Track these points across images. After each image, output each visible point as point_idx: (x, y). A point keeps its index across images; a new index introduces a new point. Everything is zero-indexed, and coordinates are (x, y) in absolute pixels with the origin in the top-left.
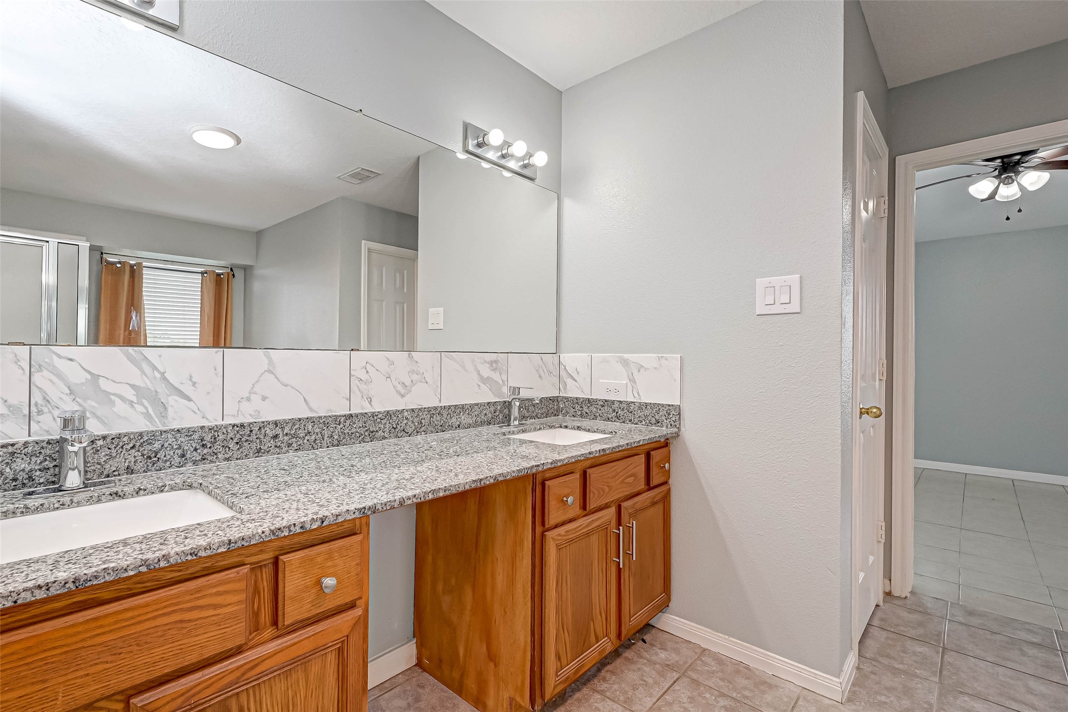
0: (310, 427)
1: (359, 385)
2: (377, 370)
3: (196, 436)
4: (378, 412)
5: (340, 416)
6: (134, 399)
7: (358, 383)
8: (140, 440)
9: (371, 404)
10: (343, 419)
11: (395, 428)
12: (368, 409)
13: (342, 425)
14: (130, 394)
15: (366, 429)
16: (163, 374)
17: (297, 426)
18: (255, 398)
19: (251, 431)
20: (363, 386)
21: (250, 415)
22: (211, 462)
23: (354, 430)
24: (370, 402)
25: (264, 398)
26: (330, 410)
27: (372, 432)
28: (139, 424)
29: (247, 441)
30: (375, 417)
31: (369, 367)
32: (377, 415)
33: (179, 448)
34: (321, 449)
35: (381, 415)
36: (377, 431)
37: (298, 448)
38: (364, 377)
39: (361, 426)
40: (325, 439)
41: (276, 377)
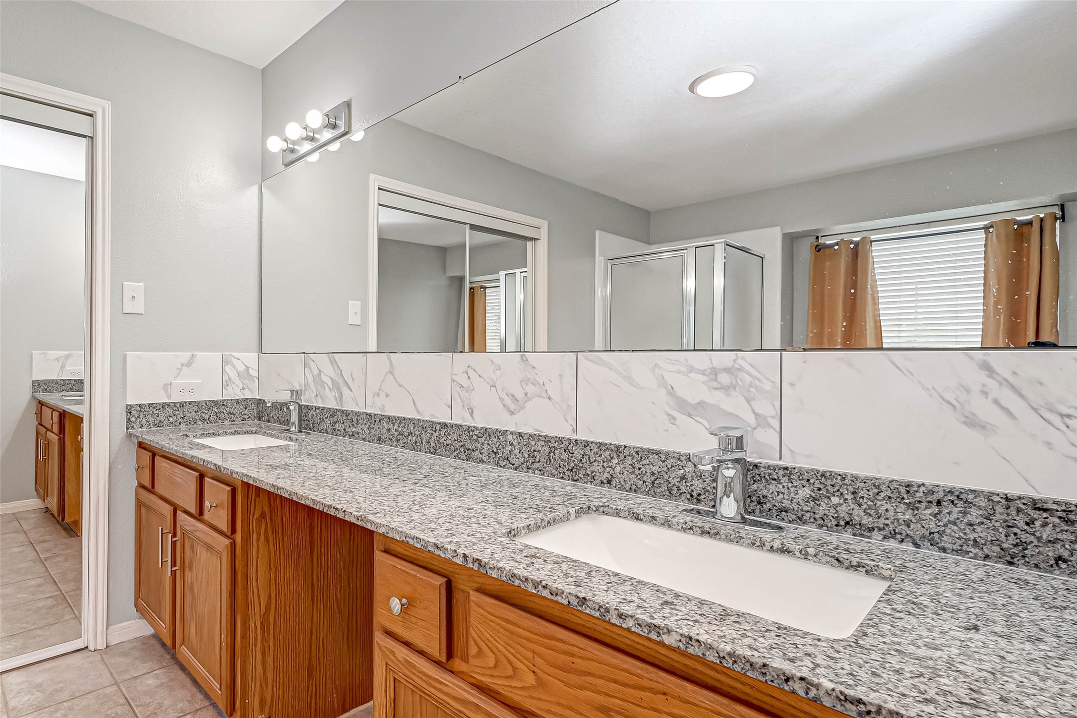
0: (412, 428)
1: (460, 392)
2: (480, 376)
3: (349, 417)
4: (474, 427)
5: (436, 423)
6: (331, 386)
7: (459, 389)
8: (333, 412)
9: (472, 417)
10: (438, 427)
11: (495, 453)
12: (470, 423)
13: (437, 433)
14: (330, 383)
15: (461, 444)
16: (341, 372)
17: (402, 425)
18: (382, 394)
19: (375, 421)
20: (464, 394)
21: (379, 408)
22: (356, 439)
23: (449, 442)
24: (472, 414)
25: (387, 396)
26: (433, 415)
27: (468, 450)
28: (332, 404)
29: (373, 428)
30: (471, 433)
31: (470, 372)
32: (473, 431)
33: (343, 423)
34: (420, 453)
35: (478, 432)
36: (473, 450)
37: (403, 445)
38: (465, 383)
39: (456, 439)
40: (424, 443)
41: (394, 378)
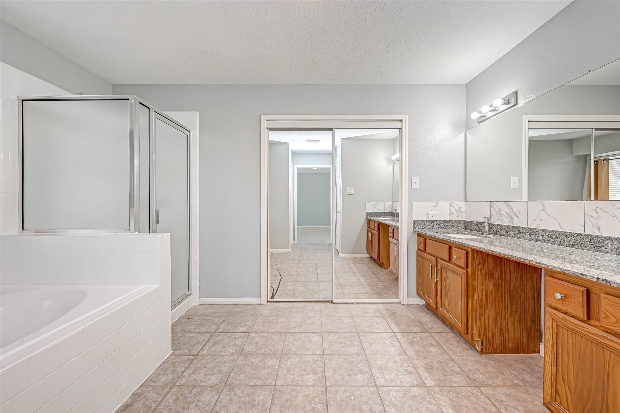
0: (558, 235)
1: (591, 219)
2: (605, 212)
3: (518, 229)
4: (601, 236)
5: (574, 233)
6: (506, 216)
7: (590, 218)
8: (507, 227)
9: (600, 231)
10: (575, 235)
11: (617, 249)
12: (597, 233)
13: (575, 238)
14: (506, 214)
15: (592, 243)
16: (512, 209)
17: (551, 233)
18: (538, 220)
19: (534, 231)
20: (593, 220)
21: (536, 226)
22: (522, 239)
23: (583, 242)
24: (599, 230)
25: (541, 220)
26: (572, 230)
27: (597, 246)
28: (508, 224)
29: (532, 234)
30: (599, 239)
31: (598, 210)
32: (600, 238)
33: (514, 232)
34: (563, 247)
35: (604, 238)
36: (600, 247)
37: (552, 243)
38: (594, 214)
39: (588, 241)
40: (566, 242)
41: (546, 212)
